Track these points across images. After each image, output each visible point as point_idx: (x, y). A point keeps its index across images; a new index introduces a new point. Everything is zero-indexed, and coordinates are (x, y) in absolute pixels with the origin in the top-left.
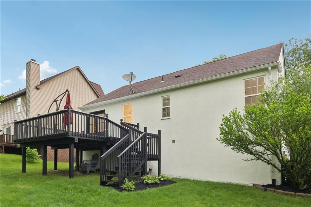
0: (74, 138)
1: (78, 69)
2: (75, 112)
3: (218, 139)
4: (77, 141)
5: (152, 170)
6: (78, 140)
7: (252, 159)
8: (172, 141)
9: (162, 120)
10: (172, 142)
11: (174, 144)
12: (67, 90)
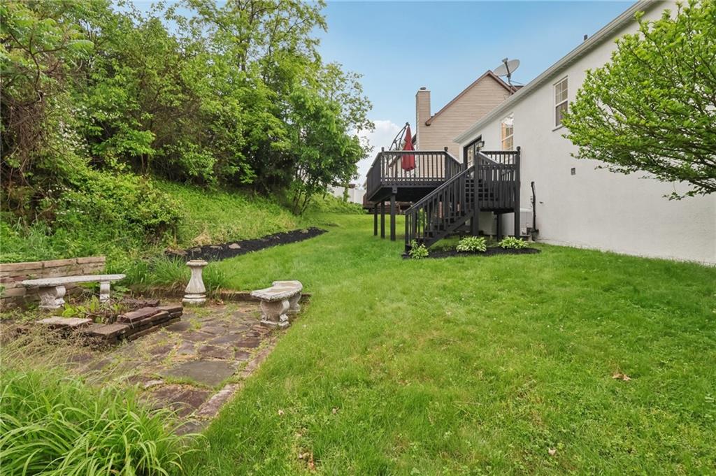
0: (391, 188)
1: (489, 75)
2: (417, 153)
3: (575, 155)
4: (396, 192)
5: (540, 232)
6: (396, 189)
7: (691, 194)
8: (570, 170)
9: (554, 131)
10: (570, 173)
11: (574, 176)
12: (407, 124)
